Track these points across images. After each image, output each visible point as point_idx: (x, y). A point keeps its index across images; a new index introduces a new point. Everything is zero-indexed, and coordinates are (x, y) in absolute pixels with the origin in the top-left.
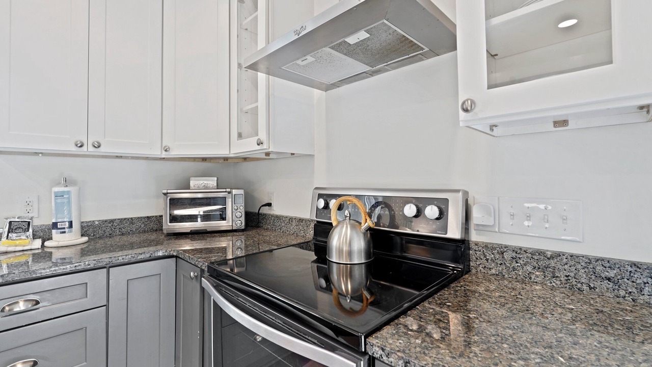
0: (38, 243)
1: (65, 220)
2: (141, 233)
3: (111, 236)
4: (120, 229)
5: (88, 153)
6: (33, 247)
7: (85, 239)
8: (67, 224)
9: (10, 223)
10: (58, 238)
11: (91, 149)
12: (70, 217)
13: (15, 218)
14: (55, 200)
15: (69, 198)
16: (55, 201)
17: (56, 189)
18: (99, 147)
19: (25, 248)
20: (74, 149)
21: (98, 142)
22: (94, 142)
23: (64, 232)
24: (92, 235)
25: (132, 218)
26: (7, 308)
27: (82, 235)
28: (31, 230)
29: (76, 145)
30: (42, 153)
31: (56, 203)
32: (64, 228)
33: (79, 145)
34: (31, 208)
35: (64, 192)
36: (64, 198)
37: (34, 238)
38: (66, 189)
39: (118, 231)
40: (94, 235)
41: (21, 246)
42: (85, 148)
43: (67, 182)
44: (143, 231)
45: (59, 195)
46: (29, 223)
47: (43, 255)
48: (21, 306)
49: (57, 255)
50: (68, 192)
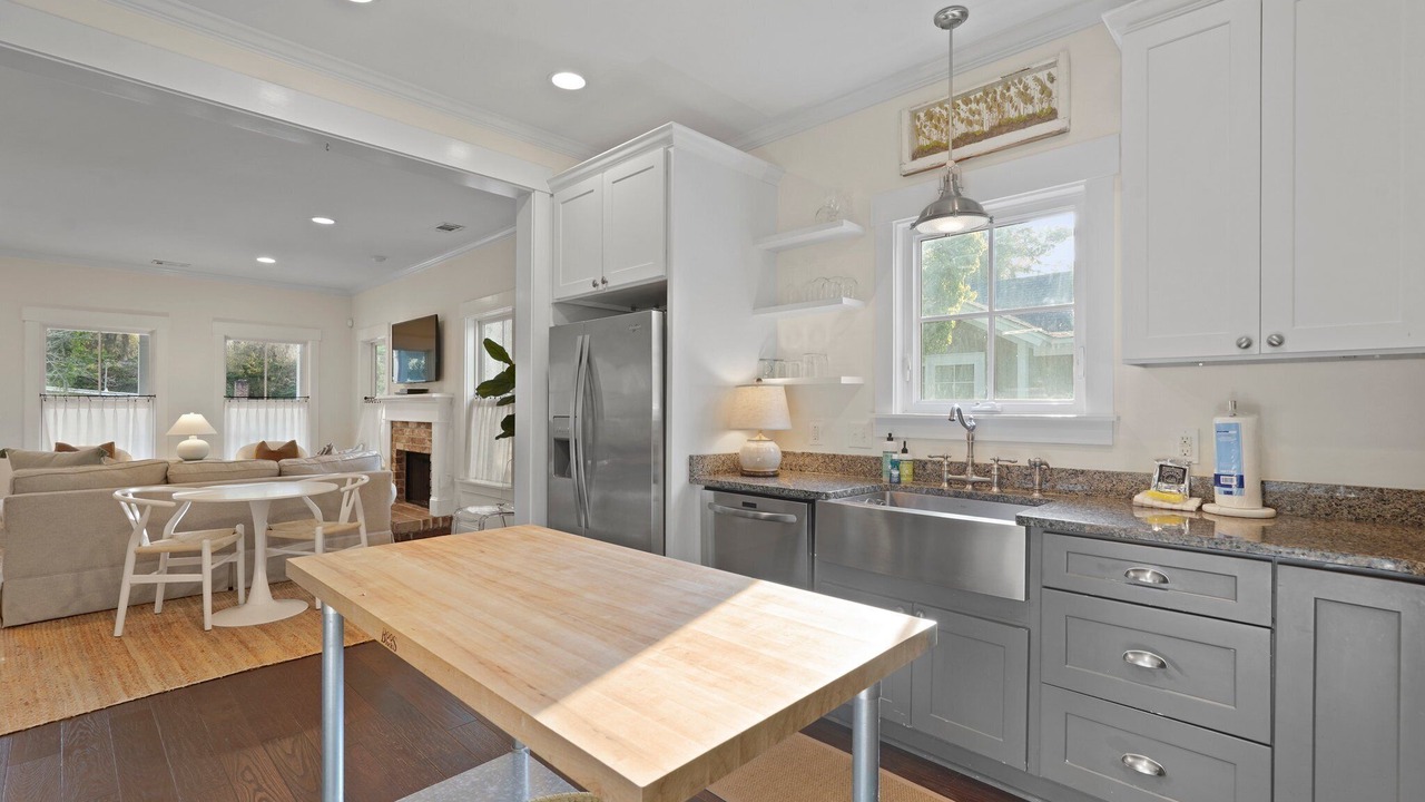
0: (1194, 503)
1: (1232, 472)
2: (1407, 525)
3: (1329, 518)
4: (1350, 507)
5: (1261, 357)
6: (1185, 508)
7: (1270, 512)
8: (1235, 483)
9: (1161, 466)
10: (1223, 503)
11: (1267, 349)
12: (1240, 468)
13: (1166, 460)
14: (1217, 437)
15: (1238, 436)
16: (1217, 440)
17: (1219, 420)
18: (1280, 343)
19: (1175, 507)
20: (1236, 352)
21: (1278, 336)
22: (1270, 337)
23: (1230, 493)
24: (1289, 508)
25: (1381, 490)
26: (1132, 574)
27: (1265, 505)
28: (1187, 482)
29: (1239, 346)
30: (1203, 362)
31: (1218, 444)
32: (1230, 486)
33: (1244, 345)
34: (1188, 448)
35: (1229, 425)
36: (1230, 435)
37: (1191, 496)
38: (1233, 420)
39: (1345, 512)
40: (1292, 510)
41: (1169, 502)
42: (1254, 349)
43: (1237, 409)
44: (1413, 523)
45: (1222, 430)
46: (1185, 470)
47: (1202, 523)
48: (1148, 578)
49: (1223, 528)
50: (1237, 426)
